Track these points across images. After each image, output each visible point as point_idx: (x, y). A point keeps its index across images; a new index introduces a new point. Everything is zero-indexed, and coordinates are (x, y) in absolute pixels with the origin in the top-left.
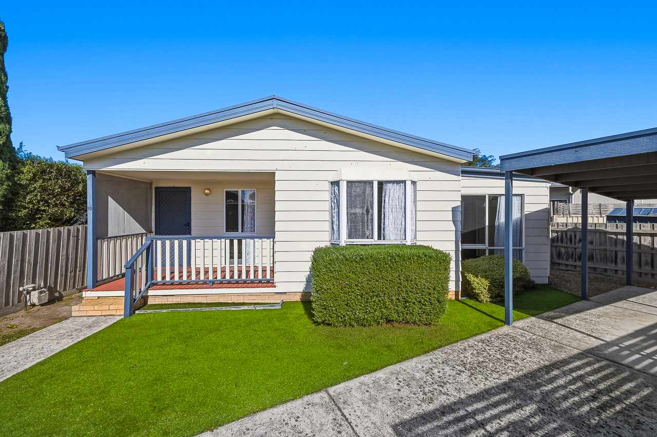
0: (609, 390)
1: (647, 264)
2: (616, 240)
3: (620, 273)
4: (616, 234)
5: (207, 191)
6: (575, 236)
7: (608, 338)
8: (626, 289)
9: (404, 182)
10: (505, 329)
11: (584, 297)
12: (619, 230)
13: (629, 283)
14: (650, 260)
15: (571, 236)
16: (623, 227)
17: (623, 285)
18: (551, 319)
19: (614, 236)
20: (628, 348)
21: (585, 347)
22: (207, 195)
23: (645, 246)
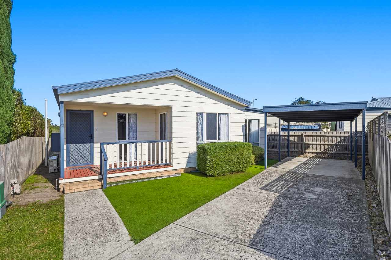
0: (296, 177)
1: (293, 148)
2: (284, 139)
3: (285, 152)
4: (284, 136)
5: (105, 114)
6: (271, 138)
7: (291, 169)
8: (288, 158)
9: (228, 114)
10: (265, 170)
11: (279, 161)
12: (285, 135)
13: (288, 156)
14: (294, 146)
15: (270, 137)
16: (286, 133)
17: (287, 157)
18: (275, 167)
19: (283, 137)
20: (296, 170)
21: (287, 171)
22: (106, 116)
23: (292, 141)
